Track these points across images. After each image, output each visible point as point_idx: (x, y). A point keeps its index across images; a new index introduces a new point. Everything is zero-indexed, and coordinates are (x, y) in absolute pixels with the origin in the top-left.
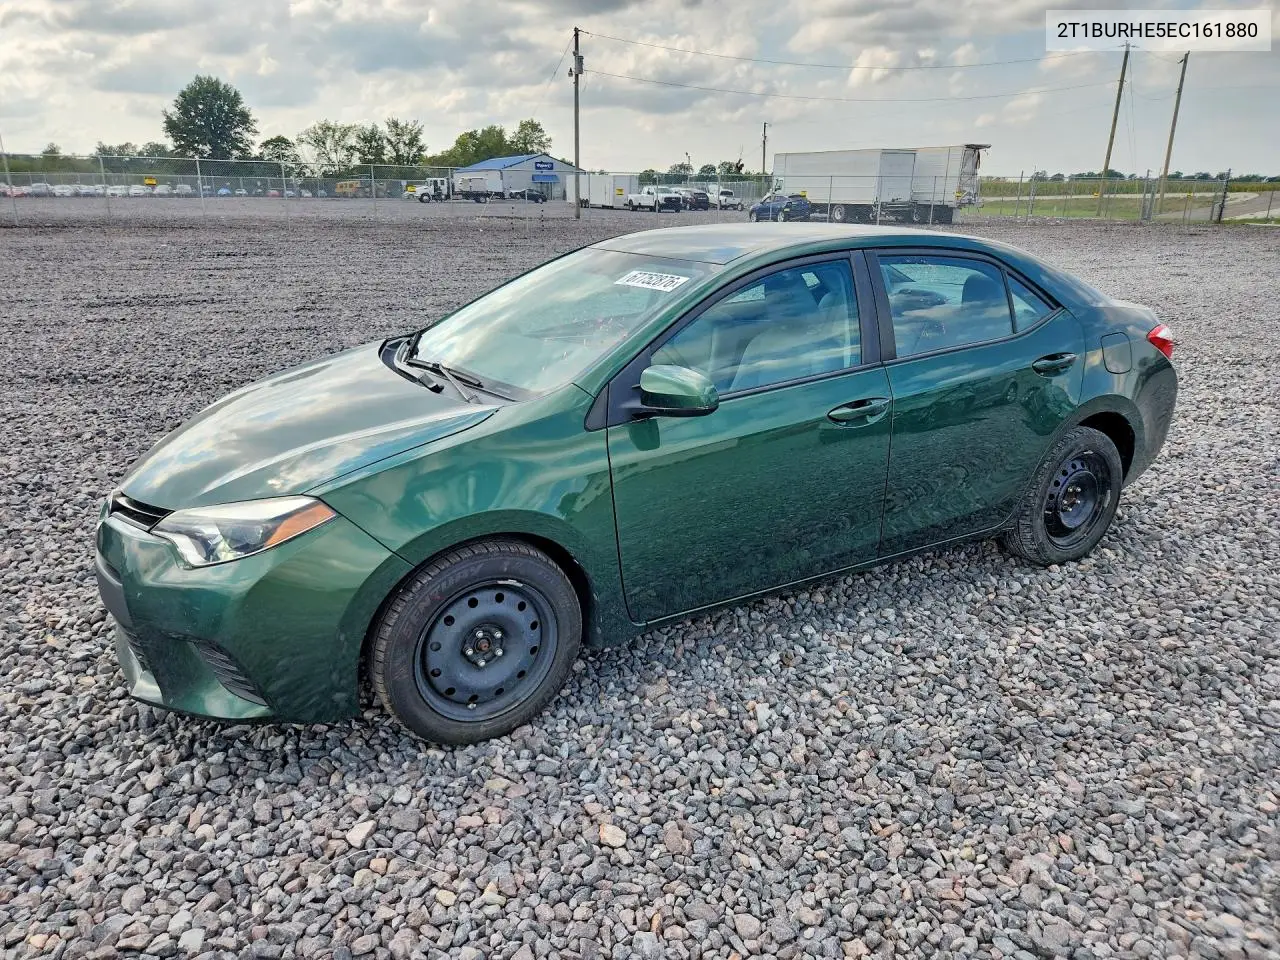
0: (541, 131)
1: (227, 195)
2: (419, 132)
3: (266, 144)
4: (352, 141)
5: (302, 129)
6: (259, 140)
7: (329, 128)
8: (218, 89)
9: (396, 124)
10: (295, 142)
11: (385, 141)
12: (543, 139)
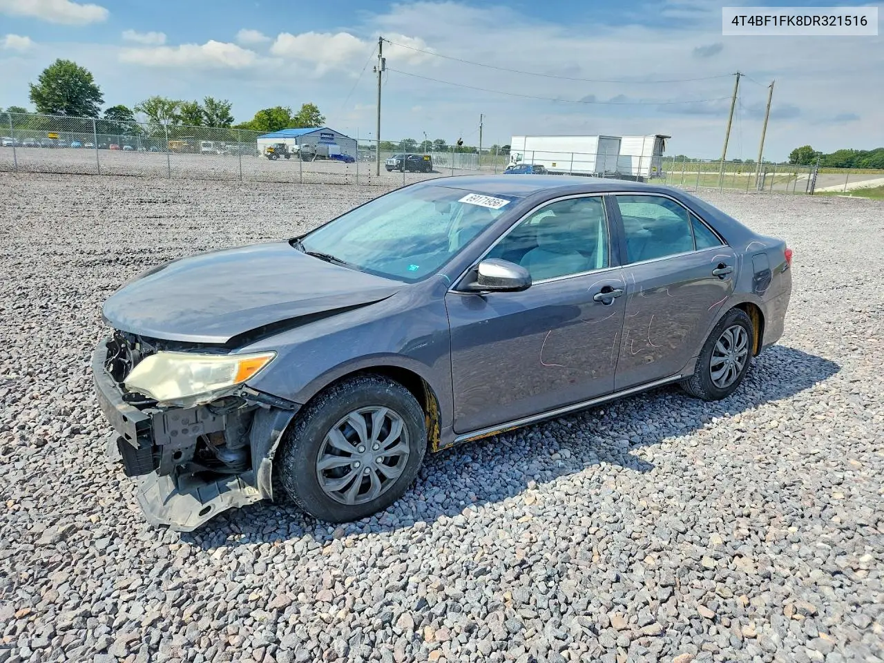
0: (317, 112)
1: (79, 147)
2: (228, 108)
3: (109, 111)
4: (178, 112)
5: (139, 102)
6: (104, 107)
7: (160, 102)
8: (76, 69)
9: (211, 102)
10: (132, 110)
11: (202, 113)
12: (319, 117)
